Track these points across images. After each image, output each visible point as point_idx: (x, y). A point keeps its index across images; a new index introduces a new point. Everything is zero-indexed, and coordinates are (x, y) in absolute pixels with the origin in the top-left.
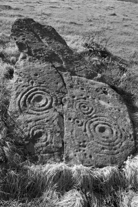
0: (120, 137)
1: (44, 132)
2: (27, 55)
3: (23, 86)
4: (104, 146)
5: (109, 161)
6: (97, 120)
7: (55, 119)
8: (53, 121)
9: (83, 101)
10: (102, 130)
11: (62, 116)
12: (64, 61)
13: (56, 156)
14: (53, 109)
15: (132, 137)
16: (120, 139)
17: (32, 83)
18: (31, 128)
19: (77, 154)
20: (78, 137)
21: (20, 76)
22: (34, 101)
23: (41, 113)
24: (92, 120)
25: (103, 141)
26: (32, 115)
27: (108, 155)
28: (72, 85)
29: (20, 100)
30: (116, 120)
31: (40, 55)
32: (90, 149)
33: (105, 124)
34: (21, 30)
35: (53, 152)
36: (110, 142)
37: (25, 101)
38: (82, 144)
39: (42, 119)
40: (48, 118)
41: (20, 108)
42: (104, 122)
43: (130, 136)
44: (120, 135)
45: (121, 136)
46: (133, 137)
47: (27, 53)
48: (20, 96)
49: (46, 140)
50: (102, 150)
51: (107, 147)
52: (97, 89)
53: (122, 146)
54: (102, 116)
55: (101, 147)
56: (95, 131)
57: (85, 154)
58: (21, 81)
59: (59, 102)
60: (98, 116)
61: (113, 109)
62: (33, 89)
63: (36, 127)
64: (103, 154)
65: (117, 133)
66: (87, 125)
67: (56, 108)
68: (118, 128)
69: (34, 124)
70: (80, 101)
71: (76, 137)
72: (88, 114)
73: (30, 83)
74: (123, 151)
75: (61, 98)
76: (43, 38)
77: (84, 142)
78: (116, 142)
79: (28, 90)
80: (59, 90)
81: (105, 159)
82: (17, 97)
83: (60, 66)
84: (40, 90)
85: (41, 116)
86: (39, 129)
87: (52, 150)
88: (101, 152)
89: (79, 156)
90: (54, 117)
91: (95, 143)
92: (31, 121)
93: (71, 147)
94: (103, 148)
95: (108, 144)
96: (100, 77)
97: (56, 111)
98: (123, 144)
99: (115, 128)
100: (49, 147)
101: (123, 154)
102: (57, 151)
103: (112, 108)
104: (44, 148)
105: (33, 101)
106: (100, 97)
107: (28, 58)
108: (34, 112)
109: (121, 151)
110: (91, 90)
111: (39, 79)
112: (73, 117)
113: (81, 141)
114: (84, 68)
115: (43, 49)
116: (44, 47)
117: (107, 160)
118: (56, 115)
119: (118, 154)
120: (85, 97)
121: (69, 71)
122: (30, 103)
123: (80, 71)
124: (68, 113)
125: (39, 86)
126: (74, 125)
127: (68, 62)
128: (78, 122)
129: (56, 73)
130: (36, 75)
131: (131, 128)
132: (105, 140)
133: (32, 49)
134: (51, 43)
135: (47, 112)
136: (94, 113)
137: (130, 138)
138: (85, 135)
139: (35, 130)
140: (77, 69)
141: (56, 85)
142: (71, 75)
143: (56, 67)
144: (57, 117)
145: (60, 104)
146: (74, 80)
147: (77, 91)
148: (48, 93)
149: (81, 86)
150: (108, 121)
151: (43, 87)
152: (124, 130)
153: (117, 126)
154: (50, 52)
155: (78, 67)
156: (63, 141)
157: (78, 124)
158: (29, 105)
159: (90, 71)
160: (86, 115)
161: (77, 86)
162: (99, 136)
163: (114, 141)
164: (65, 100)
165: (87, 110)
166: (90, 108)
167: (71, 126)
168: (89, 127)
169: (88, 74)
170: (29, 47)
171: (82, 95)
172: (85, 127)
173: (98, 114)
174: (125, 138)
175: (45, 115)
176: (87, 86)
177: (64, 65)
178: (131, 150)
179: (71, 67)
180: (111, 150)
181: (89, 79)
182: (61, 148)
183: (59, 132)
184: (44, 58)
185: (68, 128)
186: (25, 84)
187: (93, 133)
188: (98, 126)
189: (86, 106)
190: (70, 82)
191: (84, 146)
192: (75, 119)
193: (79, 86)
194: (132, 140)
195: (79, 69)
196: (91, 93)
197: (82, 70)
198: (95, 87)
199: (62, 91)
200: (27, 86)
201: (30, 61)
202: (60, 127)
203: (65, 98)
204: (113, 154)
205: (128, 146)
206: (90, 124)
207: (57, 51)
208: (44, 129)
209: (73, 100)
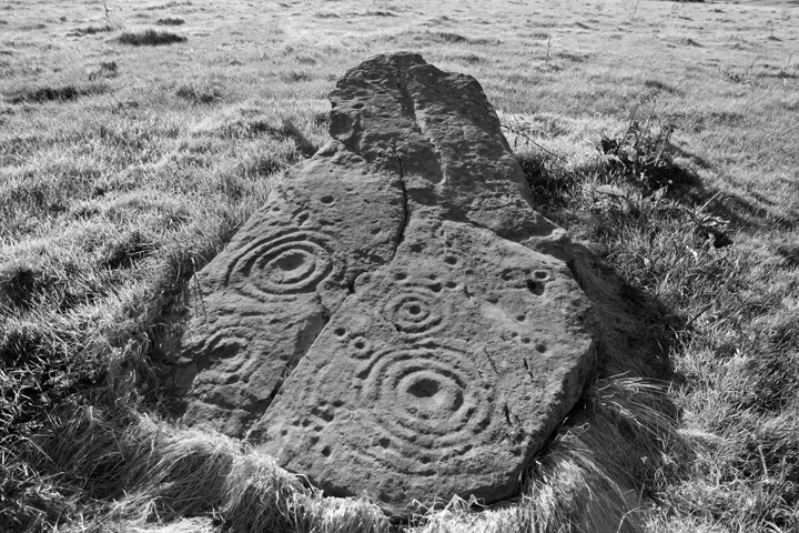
0: (473, 428)
1: (245, 348)
2: (341, 146)
3: (273, 224)
4: (392, 438)
5: (379, 486)
6: (429, 356)
7: (299, 321)
8: (291, 326)
9: (423, 294)
10: (424, 389)
11: (327, 319)
12: (448, 173)
13: (233, 420)
14: (312, 295)
15: (524, 443)
16: (469, 434)
17: (304, 218)
18: (218, 328)
19: (290, 432)
20: (325, 387)
21: (285, 196)
22: (274, 266)
23: (271, 297)
24: (412, 352)
25: (401, 422)
26: (243, 297)
27: (389, 467)
28: (424, 244)
29: (241, 256)
30: (502, 374)
31: (380, 150)
32: (341, 430)
33: (447, 373)
34: (369, 82)
35: (232, 406)
36: (422, 432)
37: (252, 260)
38: (324, 408)
39: (264, 314)
40: (282, 316)
41: (227, 276)
42: (446, 367)
43: (520, 438)
44: (478, 421)
45: (479, 424)
46: (529, 444)
47: (344, 142)
48: (249, 245)
49: (236, 370)
50: (376, 445)
51: (400, 442)
52: (508, 270)
53: (458, 457)
54: (455, 350)
55: (381, 437)
56: (396, 384)
57: (315, 440)
58: (276, 209)
59: (342, 282)
60: (439, 346)
61: (518, 338)
62: (295, 234)
63: (233, 328)
64: (371, 459)
65: (471, 412)
66: (382, 362)
67: (322, 294)
68: (490, 400)
69: (236, 320)
70: (410, 292)
71: (323, 382)
72: (408, 331)
73: (297, 218)
74: (450, 475)
75: (357, 273)
76: (420, 108)
77: (338, 404)
78: (443, 439)
79: (279, 234)
80: (368, 250)
81: (369, 476)
82: (241, 246)
83: (424, 186)
84: (312, 240)
85: (267, 306)
86: (239, 336)
87: (231, 400)
88: (369, 451)
89: (293, 437)
90: (298, 318)
91: (371, 417)
92: (231, 312)
93: (288, 408)
94: (385, 443)
95: (411, 433)
96: (558, 237)
97: (319, 303)
98: (472, 453)
99: (476, 394)
100: (230, 390)
101: (444, 482)
102: (244, 408)
103: (515, 335)
104: (217, 388)
105: (272, 265)
106: (500, 296)
107: (336, 156)
108: (256, 292)
109: (444, 474)
110: (481, 270)
111: (329, 211)
112: (355, 329)
113: (330, 398)
114: (512, 204)
115: (399, 134)
116: (406, 130)
117: (372, 481)
118: (309, 313)
119: (424, 478)
120: (439, 284)
121: (444, 206)
122: (262, 266)
123: (490, 209)
124: (345, 315)
125: (317, 229)
126: (341, 351)
127: (463, 179)
128: (360, 345)
129: (394, 202)
130: (327, 200)
131: (540, 413)
132: (412, 419)
133: (365, 134)
134: (441, 121)
135: (290, 300)
136: (434, 335)
137: (514, 443)
138: (355, 387)
139: (226, 336)
140: (479, 204)
141: (369, 234)
142: (444, 217)
143: (408, 187)
144: (310, 318)
145: (343, 287)
146: (442, 233)
147: (426, 263)
148: (330, 251)
149: (454, 253)
150: (465, 367)
151: (326, 232)
152: (506, 411)
153: (490, 390)
154: (415, 146)
155: (491, 196)
156: (279, 384)
157: (357, 350)
158: (255, 272)
159: (531, 214)
160: (403, 334)
161: (440, 249)
162: (399, 402)
163: (442, 435)
164: (367, 280)
165: (417, 321)
166: (432, 318)
167: (331, 350)
168: (383, 370)
169: (516, 222)
170: (358, 128)
171: (432, 277)
172: (372, 365)
173: (446, 340)
174: (493, 437)
175: (280, 304)
176: (478, 256)
177: (440, 187)
178: (485, 483)
179: (461, 195)
180: (410, 456)
181: (506, 238)
182: (261, 401)
183: (285, 358)
184: (386, 160)
185: (316, 353)
186: (282, 219)
187: (385, 390)
188: (418, 373)
189: (422, 308)
190: (423, 236)
191: (328, 417)
192: (356, 335)
193: (445, 249)
194: (517, 453)
195: (487, 203)
196: (471, 278)
197: (499, 207)
198: (509, 263)
199: (377, 254)
200: (282, 224)
201: (339, 162)
202: (297, 345)
203: (370, 273)
204: (406, 472)
205: (485, 467)
206: (396, 359)
207: (444, 146)
208: (250, 339)
209: (392, 285)
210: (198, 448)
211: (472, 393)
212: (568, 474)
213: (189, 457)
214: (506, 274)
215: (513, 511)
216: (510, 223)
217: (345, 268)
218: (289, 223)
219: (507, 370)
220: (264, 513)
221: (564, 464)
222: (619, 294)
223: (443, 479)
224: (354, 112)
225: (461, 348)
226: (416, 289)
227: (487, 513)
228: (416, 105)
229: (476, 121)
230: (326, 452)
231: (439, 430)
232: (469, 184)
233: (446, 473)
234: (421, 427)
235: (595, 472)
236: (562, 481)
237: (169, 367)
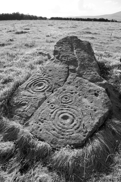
0: (75, 128)
1: (27, 104)
2: (55, 58)
3: (38, 76)
4: (56, 129)
5: (51, 140)
6: (67, 110)
7: (40, 99)
8: (38, 100)
9: (69, 95)
10: (65, 118)
11: (46, 99)
12: (79, 65)
13: (22, 120)
14: (44, 93)
15: (87, 134)
16: (74, 130)
17: (45, 75)
18: (22, 99)
19: (34, 125)
20: (43, 115)
21: (41, 69)
22: (36, 86)
23: (35, 93)
24: (64, 109)
25: (58, 125)
26: (29, 93)
27: (54, 136)
28: (71, 82)
29: (29, 83)
30: (84, 116)
31: (64, 59)
32: (45, 126)
33: (71, 114)
34: (64, 43)
35: (23, 117)
36: (63, 128)
37: (32, 84)
38: (42, 120)
39: (32, 97)
40: (36, 97)
41: (26, 87)
42: (71, 113)
43: (86, 132)
44: (77, 127)
45: (77, 128)
46: (88, 134)
48: (32, 80)
49: (25, 109)
50: (52, 130)
51: (57, 130)
52: (90, 90)
53: (70, 135)
54: (74, 109)
55: (53, 128)
56: (59, 116)
57: (39, 127)
58: (39, 72)
59: (51, 90)
60: (70, 108)
61: (90, 107)
62: (42, 78)
63: (25, 99)
64: (50, 133)
65: (75, 125)
66: (57, 110)
67: (46, 93)
68: (80, 122)
69: (26, 98)
70: (66, 94)
71: (43, 114)
72: (64, 103)
73: (43, 75)
74: (68, 139)
75: (54, 88)
76: (75, 49)
77: (45, 119)
78: (68, 130)
79: (39, 78)
80: (58, 83)
81: (49, 137)
82: (30, 81)
83: (73, 68)
84: (46, 80)
85: (33, 95)
86: (26, 101)
87: (23, 116)
88: (50, 131)
89: (34, 126)
90: (40, 98)
91: (52, 123)
92: (25, 96)
93: (34, 119)
94: (54, 130)
95: (60, 128)
96: (104, 83)
97: (45, 95)
98: (74, 135)
99: (77, 120)
100: (23, 114)
101: (66, 141)
102: (25, 118)
103: (89, 106)
104: (20, 113)
105: (36, 85)
106: (87, 96)
107: (54, 60)
108: (32, 91)
109: (66, 139)
110: (84, 90)
111: (50, 73)
112: (52, 102)
113: (43, 118)
114: (94, 74)
115: (69, 56)
116: (71, 55)
117: (50, 138)
118: (42, 97)
119: (62, 139)
120: (73, 92)
121: (77, 73)
122: (34, 86)
123: (88, 75)
124: (50, 98)
125: (47, 78)
126: (48, 107)
127: (83, 67)
128: (52, 106)
129: (66, 72)
130: (50, 71)
131: (92, 127)
132: (61, 125)
133: (61, 55)
134: (80, 53)
135: (39, 94)
136: (70, 105)
137: (84, 134)
138: (50, 116)
139: (24, 101)
140: (86, 73)
141: (59, 79)
142: (77, 76)
143: (69, 68)
144: (42, 98)
145: (51, 92)
146: (76, 80)
147: (71, 87)
148: (49, 83)
149: (78, 85)
150: (76, 113)
151: (49, 78)
152: (84, 125)
153: (81, 120)
154: (73, 59)
155: (89, 72)
156: (33, 113)
157: (51, 107)
158: (32, 87)
159: (98, 76)
160: (62, 104)
161: (75, 84)
162: (59, 121)
163: (67, 129)
164: (56, 90)
165: (66, 101)
166: (70, 100)
167: (46, 106)
168: (57, 112)
169: (94, 78)
170: (60, 54)
171: (72, 91)
172: (54, 111)
173: (72, 106)
174: (79, 131)
175: (36, 95)
176: (83, 86)
177: (77, 69)
178: (75, 142)
179: (82, 71)
180: (59, 134)
181: (91, 82)
182: (29, 117)
183: (35, 107)
184: (65, 62)
185: (42, 107)
186: (39, 75)
187: (56, 117)
188: (65, 114)
189: (68, 98)
190: (71, 80)
191: (42, 122)
192: (52, 103)
193: (76, 84)
194: (84, 136)
195: (88, 73)
196: (81, 91)
197: (91, 74)
198: (91, 88)
199: (60, 84)
200: (40, 76)
201: (54, 62)
202: (38, 105)
203: (57, 89)
204: (58, 137)
205: (76, 138)
206: (60, 110)
207: (79, 59)
208: (29, 102)
209: (62, 92)
210: (14, 126)
211: (76, 120)
212: (96, 143)
213: (11, 128)
214: (90, 91)
215: (81, 150)
216: (93, 78)
217: (52, 87)
218: (41, 76)
219: (86, 115)
220: (25, 143)
221: (96, 140)
223: (66, 140)
224: (59, 50)
225: (75, 108)
226: (67, 93)
227: (75, 150)
228: (74, 49)
229: (88, 53)
230: (41, 130)
231: (67, 128)
232: (84, 68)
233: (67, 139)
234: (63, 127)
235: (103, 143)
236: (94, 144)
237: (11, 107)
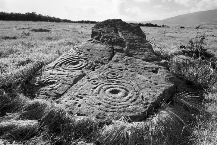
0: (131, 101)
1: (57, 82)
3: (71, 55)
4: (102, 103)
5: (96, 114)
6: (117, 84)
8: (72, 77)
9: (117, 71)
10: (115, 92)
11: (85, 76)
12: (128, 46)
13: (50, 99)
14: (81, 71)
15: (148, 105)
16: (129, 103)
17: (81, 54)
18: (49, 78)
19: (68, 101)
20: (81, 90)
21: (75, 49)
23: (67, 71)
24: (112, 83)
25: (106, 99)
26: (58, 71)
27: (100, 110)
28: (118, 61)
29: (59, 62)
30: (141, 89)
31: (106, 40)
32: (85, 101)
33: (123, 88)
35: (50, 96)
37: (63, 63)
38: (80, 96)
39: (64, 75)
40: (70, 75)
41: (54, 66)
45: (133, 100)
46: (150, 105)
47: (95, 38)
48: (63, 60)
49: (53, 87)
50: (97, 104)
51: (105, 104)
53: (125, 108)
54: (126, 83)
55: (99, 102)
56: (105, 90)
57: (76, 103)
58: (72, 52)
60: (121, 82)
61: (148, 81)
62: (77, 57)
63: (54, 78)
64: (94, 108)
65: (130, 97)
66: (101, 85)
68: (137, 95)
69: (55, 76)
70: (113, 70)
72: (111, 79)
73: (78, 54)
74: (121, 112)
75: (96, 66)
77: (85, 95)
80: (100, 61)
82: (60, 60)
83: (120, 48)
84: (82, 58)
85: (66, 73)
86: (56, 80)
87: (50, 94)
88: (94, 106)
90: (75, 75)
91: (96, 98)
92: (54, 74)
93: (68, 96)
94: (100, 104)
95: (109, 102)
96: (163, 62)
97: (83, 72)
98: (130, 107)
100: (50, 92)
101: (119, 114)
102: (54, 96)
104: (46, 91)
106: (143, 73)
108: (62, 70)
109: (119, 112)
110: (137, 67)
111: (88, 52)
112: (93, 78)
113: (83, 93)
114: (148, 53)
115: (113, 37)
116: (115, 36)
117: (94, 113)
118: (79, 74)
119: (112, 113)
120: (122, 69)
121: (126, 53)
122: (66, 64)
123: (141, 54)
124: (91, 75)
125: (84, 56)
126: (88, 83)
127: (133, 47)
128: (94, 82)
129: (110, 51)
130: (89, 50)
131: (154, 98)
132: (109, 98)
133: (102, 36)
134: (127, 34)
135: (74, 72)
136: (120, 80)
137: (145, 105)
138: (91, 91)
139: (51, 79)
140: (138, 53)
141: (101, 58)
142: (126, 55)
143: (115, 48)
144: (79, 76)
145: (91, 69)
146: (125, 59)
147: (118, 65)
148: (88, 61)
149: (128, 63)
150: (129, 87)
151: (87, 57)
152: (143, 97)
153: (138, 92)
154: (118, 39)
155: (141, 52)
156: (67, 90)
157: (93, 83)
158: (63, 65)
159: (154, 56)
160: (109, 79)
161: (124, 62)
162: (106, 95)
163: (119, 102)
164: (99, 67)
165: (114, 77)
166: (119, 76)
167: (85, 82)
168: (101, 87)
169: (149, 58)
170: (100, 35)
171: (120, 67)
172: (98, 86)
173: (123, 81)
174: (137, 103)
175: (70, 73)
176: (136, 64)
177: (125, 49)
178: (134, 115)
179: (132, 51)
180: (108, 107)
181: (146, 61)
182: (60, 95)
183: (70, 85)
184: (108, 42)
185: (80, 83)
187: (101, 91)
188: (113, 88)
189: (116, 74)
190: (118, 59)
191: (81, 98)
193: (125, 62)
194: (146, 108)
195: (140, 53)
196: (133, 68)
197: (144, 54)
198: (145, 66)
199: (103, 62)
200: (74, 55)
201: (93, 42)
202: (74, 82)
203: (100, 66)
204: (106, 111)
205: (134, 111)
206: (106, 85)
207: (127, 40)
208: (59, 80)
209: (107, 69)
210: (37, 102)
211: (131, 93)
212: (164, 114)
213: (34, 104)
214: (145, 68)
215: (143, 123)
216: (147, 58)
217: (92, 65)
218: (76, 55)
219: (143, 89)
221: (163, 112)
222: (185, 83)
223: (119, 113)
224: (99, 32)
225: (128, 83)
226: (115, 70)
227: (134, 122)
228: (119, 31)
229: (138, 35)
230: (79, 106)
231: (119, 101)
232: (135, 48)
233: (120, 112)
234: (112, 100)
236: (162, 116)
237: (32, 87)
